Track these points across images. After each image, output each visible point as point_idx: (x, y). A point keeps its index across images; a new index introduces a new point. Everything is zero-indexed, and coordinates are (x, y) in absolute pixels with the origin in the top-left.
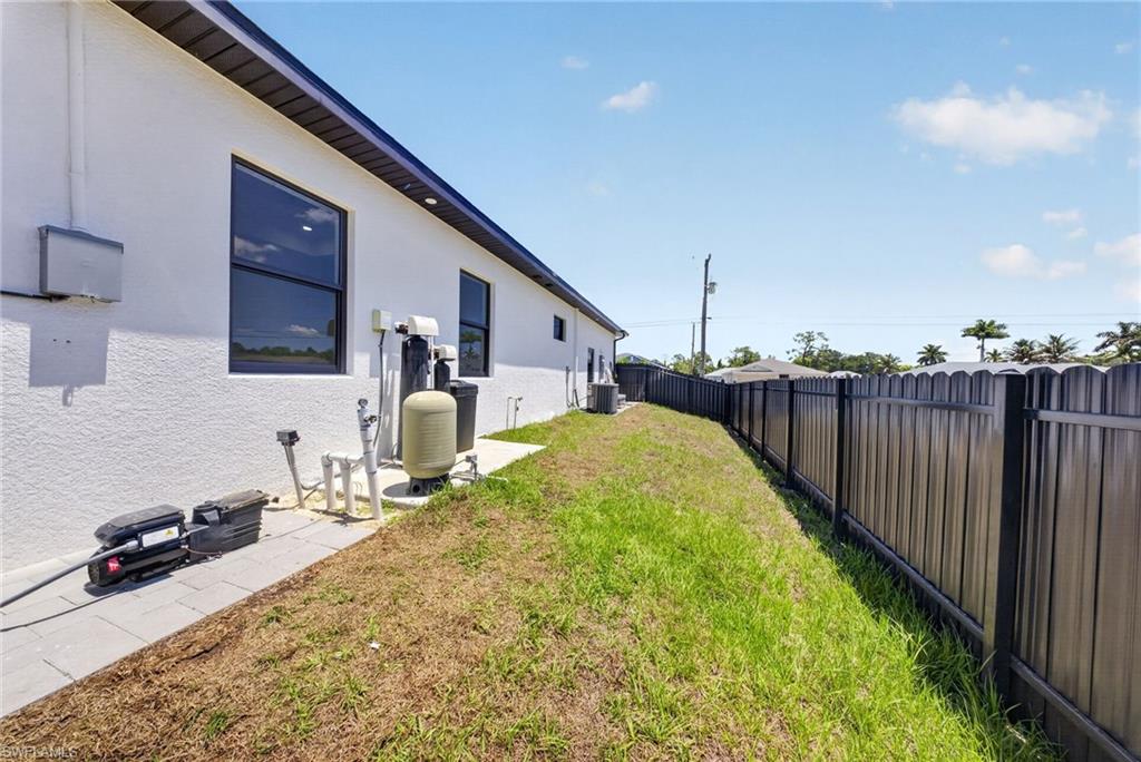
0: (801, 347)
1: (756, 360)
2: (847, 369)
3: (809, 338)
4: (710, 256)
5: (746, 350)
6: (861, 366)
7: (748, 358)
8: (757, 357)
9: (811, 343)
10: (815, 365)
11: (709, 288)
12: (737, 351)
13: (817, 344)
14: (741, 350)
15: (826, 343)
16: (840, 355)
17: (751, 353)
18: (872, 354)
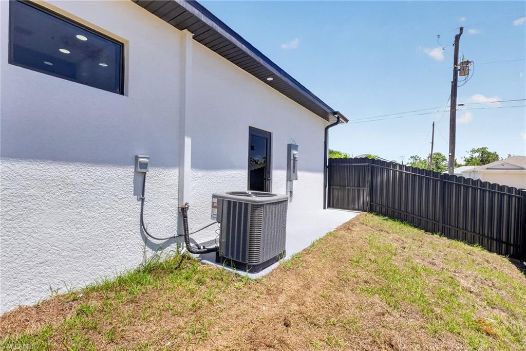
1: (494, 160)
4: (461, 29)
5: (483, 151)
7: (486, 158)
8: (495, 157)
11: (460, 69)
12: (474, 151)
14: (478, 151)
17: (490, 153)
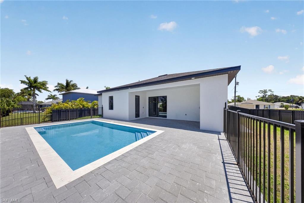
0: (261, 95)
2: (281, 101)
3: (265, 92)
6: (288, 100)
9: (266, 94)
10: (267, 100)
11: (236, 83)
13: (269, 93)
15: (272, 93)
16: (278, 96)
17: (241, 97)
18: (293, 96)
